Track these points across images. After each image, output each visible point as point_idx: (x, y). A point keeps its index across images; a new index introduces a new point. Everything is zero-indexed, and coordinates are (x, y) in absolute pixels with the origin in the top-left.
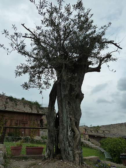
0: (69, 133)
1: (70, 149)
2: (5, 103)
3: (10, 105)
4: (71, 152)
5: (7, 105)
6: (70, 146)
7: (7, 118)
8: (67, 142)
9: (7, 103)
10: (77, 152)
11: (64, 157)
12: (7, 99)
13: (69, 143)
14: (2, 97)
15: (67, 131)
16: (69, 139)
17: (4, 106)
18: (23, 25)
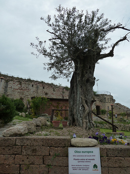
0: (80, 108)
1: (80, 119)
2: (62, 93)
3: (67, 94)
4: (81, 121)
5: (64, 94)
6: (81, 117)
7: (62, 105)
8: (79, 115)
9: (63, 93)
10: (84, 120)
11: (77, 124)
12: (63, 89)
13: (80, 115)
14: (59, 88)
15: (79, 107)
16: (80, 112)
17: (61, 96)
18: (48, 31)
